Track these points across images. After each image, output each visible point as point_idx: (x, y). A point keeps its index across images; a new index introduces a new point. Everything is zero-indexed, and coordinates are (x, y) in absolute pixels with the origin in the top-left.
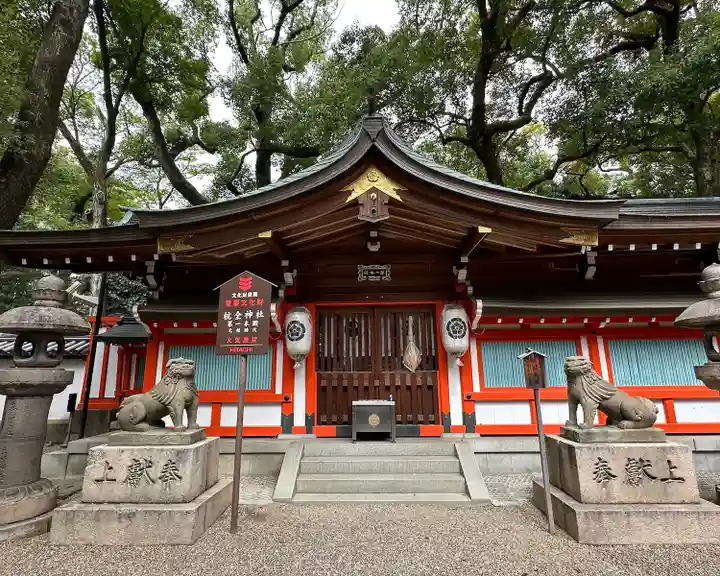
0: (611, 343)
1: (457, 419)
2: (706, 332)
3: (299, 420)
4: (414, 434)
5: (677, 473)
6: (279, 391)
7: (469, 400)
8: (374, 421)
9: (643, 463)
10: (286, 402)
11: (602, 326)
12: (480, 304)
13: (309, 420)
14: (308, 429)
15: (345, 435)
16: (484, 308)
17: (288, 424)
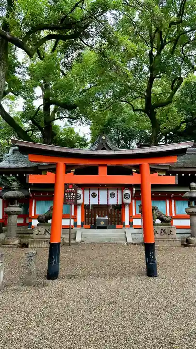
0: (176, 202)
1: (127, 223)
2: (190, 200)
3: (79, 224)
4: (115, 228)
5: (172, 233)
6: (72, 214)
7: (131, 217)
8: (102, 223)
9: (164, 231)
10: (75, 218)
11: (172, 196)
12: (134, 189)
13: (82, 223)
14: (82, 225)
15: (93, 228)
16: (135, 191)
17: (75, 225)
